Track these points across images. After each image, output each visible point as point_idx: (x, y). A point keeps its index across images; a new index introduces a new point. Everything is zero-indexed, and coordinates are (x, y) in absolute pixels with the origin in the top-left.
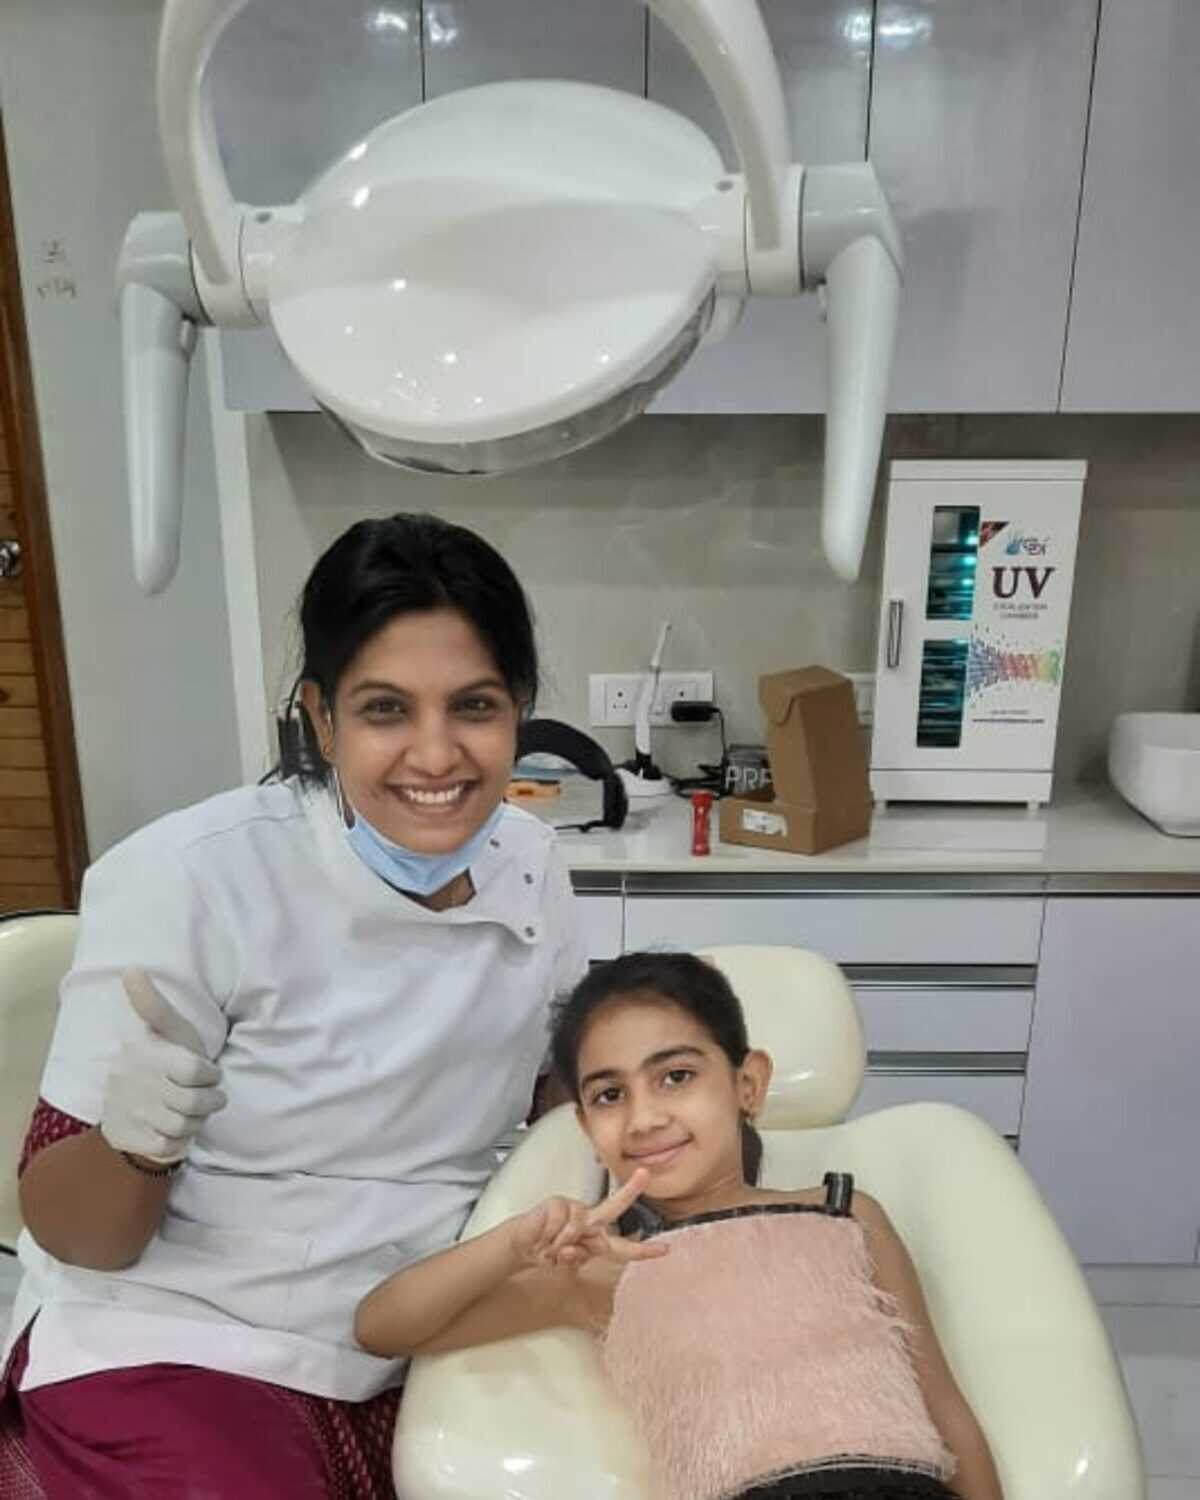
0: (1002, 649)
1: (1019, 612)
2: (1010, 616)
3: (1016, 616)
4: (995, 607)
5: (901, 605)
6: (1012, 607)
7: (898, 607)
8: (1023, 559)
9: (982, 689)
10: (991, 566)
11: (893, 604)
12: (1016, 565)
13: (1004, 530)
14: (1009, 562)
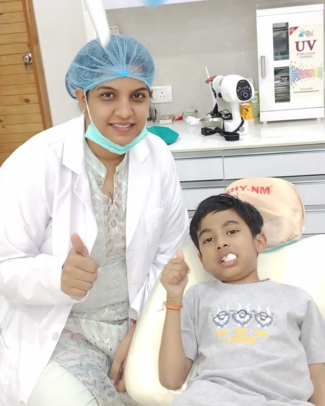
0: (301, 68)
1: (306, 56)
2: (303, 57)
3: (305, 57)
4: (297, 54)
5: (264, 57)
6: (303, 54)
7: (263, 58)
8: (305, 38)
9: (296, 82)
10: (294, 42)
11: (261, 57)
12: (303, 40)
13: (297, 29)
14: (300, 39)
